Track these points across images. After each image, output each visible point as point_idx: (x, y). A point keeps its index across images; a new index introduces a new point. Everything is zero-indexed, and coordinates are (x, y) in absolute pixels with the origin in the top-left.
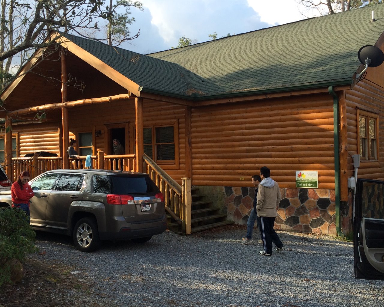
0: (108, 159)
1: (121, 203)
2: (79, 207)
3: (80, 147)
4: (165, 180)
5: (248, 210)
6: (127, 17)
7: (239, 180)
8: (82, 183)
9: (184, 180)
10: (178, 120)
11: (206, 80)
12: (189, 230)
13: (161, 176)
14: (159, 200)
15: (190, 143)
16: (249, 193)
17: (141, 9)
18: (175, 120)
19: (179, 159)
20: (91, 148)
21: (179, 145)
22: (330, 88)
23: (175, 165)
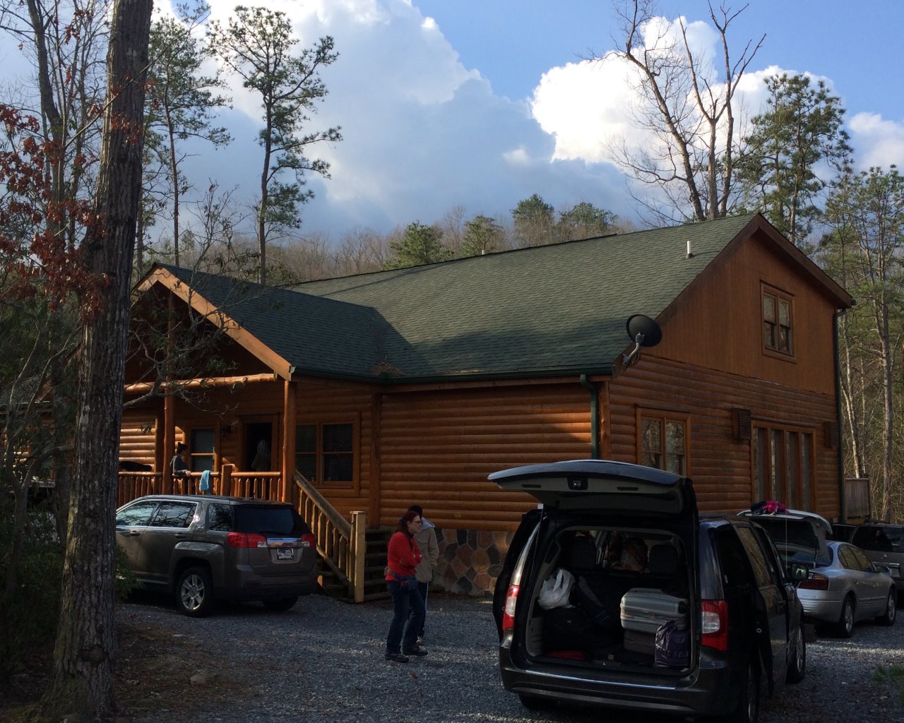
0: (238, 477)
1: (248, 544)
2: (186, 550)
3: (193, 454)
4: (326, 514)
5: (466, 567)
6: (297, 191)
7: (453, 517)
8: (192, 516)
9: (355, 515)
10: (361, 413)
11: (410, 346)
12: (359, 595)
13: (320, 508)
14: (307, 544)
15: (378, 453)
16: (467, 540)
17: (326, 174)
18: (356, 414)
19: (360, 480)
20: (212, 456)
21: (360, 456)
22: (583, 377)
23: (352, 491)
